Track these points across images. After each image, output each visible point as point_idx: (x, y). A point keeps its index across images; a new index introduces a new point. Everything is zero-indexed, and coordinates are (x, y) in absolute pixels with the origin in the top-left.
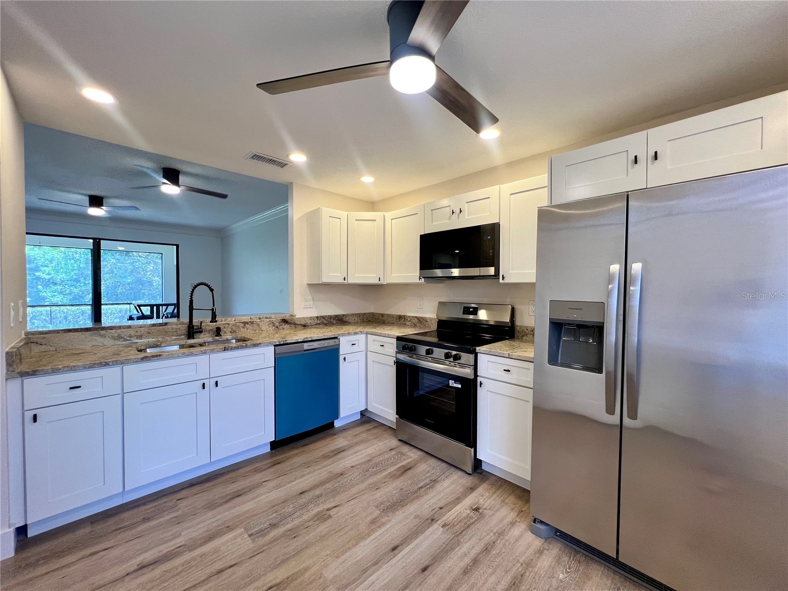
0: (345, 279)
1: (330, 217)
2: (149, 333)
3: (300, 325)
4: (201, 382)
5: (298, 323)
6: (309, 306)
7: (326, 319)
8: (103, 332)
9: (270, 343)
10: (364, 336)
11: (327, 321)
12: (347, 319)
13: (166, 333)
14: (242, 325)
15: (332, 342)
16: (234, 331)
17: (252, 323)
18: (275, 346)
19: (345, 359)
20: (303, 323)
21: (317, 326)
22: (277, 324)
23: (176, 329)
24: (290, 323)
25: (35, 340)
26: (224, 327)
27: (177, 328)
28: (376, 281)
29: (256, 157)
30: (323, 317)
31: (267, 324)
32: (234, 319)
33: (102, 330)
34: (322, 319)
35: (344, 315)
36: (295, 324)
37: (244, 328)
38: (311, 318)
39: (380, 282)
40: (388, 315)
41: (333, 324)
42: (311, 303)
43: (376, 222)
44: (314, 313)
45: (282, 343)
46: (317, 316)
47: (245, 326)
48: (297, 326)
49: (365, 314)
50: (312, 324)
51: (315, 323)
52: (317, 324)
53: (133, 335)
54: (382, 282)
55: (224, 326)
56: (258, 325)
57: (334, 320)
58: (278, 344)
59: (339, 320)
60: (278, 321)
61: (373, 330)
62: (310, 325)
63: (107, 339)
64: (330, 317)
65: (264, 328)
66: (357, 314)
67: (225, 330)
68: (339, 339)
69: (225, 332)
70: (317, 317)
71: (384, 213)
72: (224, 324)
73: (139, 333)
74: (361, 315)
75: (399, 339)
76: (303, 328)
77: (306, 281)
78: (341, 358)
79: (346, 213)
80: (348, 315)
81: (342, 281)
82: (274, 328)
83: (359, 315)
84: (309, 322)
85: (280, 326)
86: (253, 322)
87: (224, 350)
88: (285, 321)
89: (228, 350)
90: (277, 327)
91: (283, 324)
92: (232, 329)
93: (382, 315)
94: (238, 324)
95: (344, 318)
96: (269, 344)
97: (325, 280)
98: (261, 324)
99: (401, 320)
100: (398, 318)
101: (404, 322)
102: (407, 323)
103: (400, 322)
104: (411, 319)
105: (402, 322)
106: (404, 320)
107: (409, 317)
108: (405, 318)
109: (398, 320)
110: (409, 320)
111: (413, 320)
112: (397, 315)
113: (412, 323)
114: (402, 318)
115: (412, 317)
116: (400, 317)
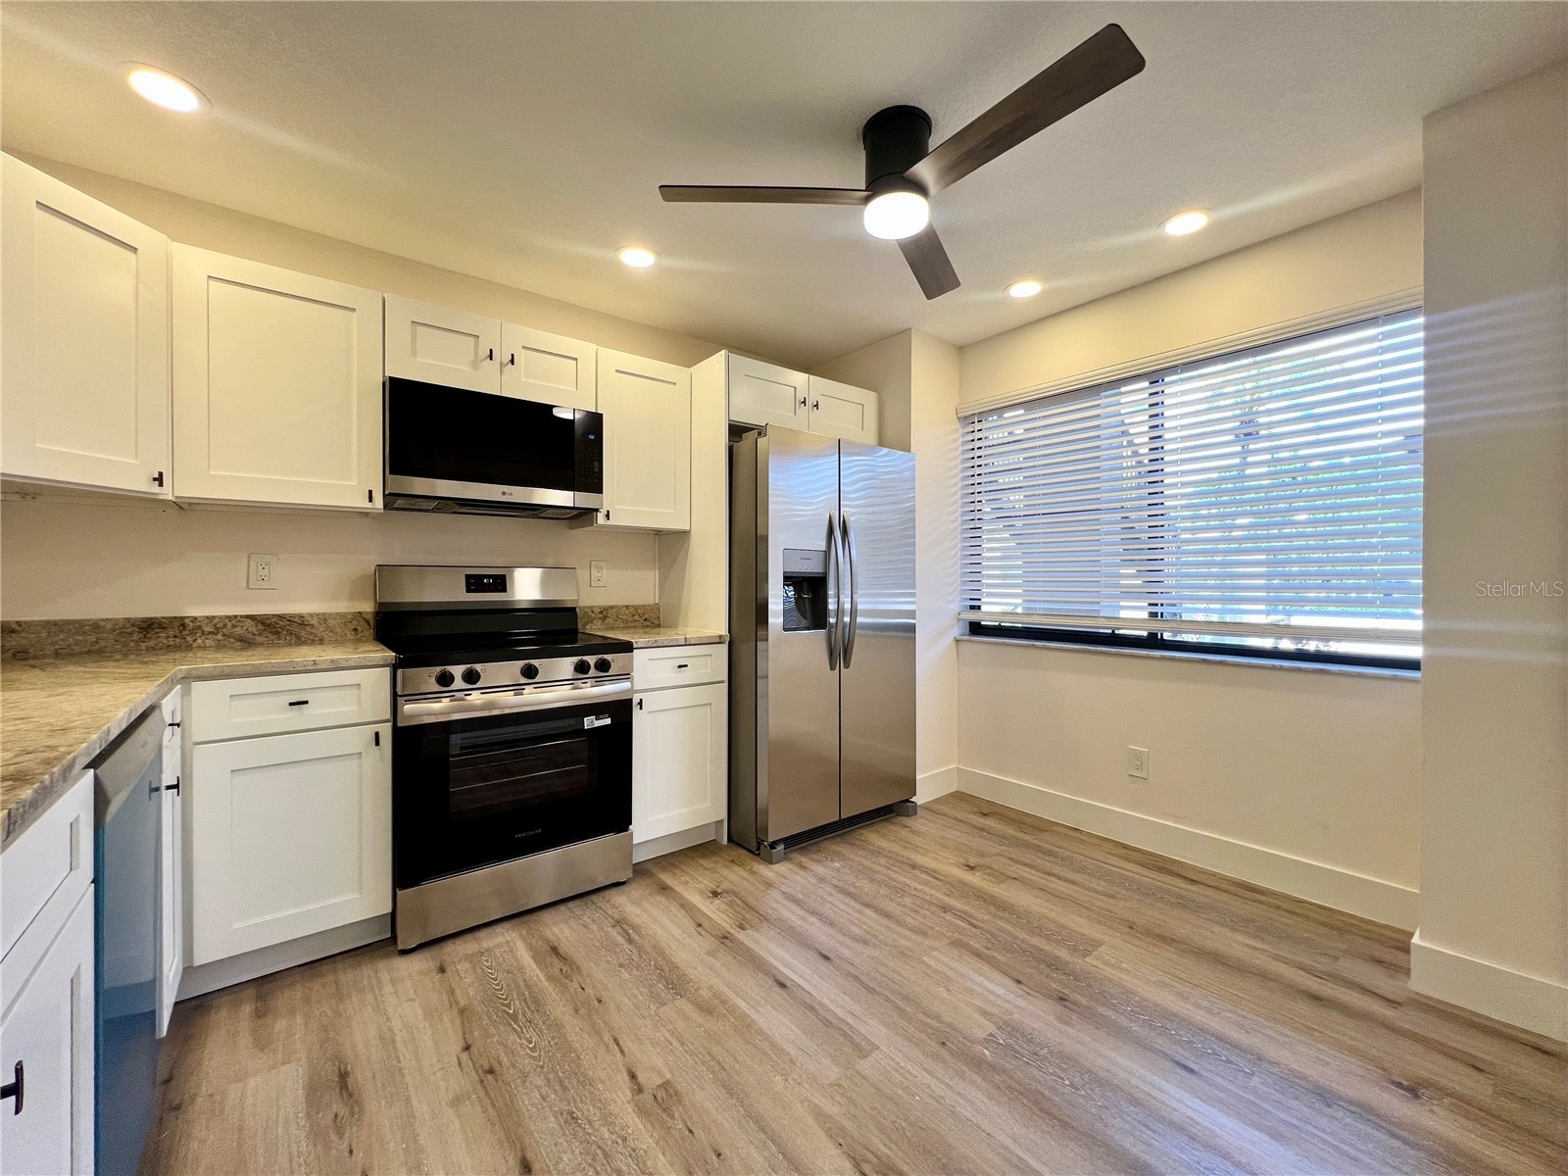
39: (156, 490)
54: (165, 489)
99: (157, 633)
100: (136, 629)
101: (178, 640)
102: (199, 641)
103: (152, 643)
104: (220, 625)
105: (161, 640)
106: (178, 634)
107: (210, 619)
108: (183, 625)
109: (135, 637)
110: (208, 629)
111: (234, 626)
112: (128, 620)
113: (229, 637)
114: (164, 628)
115: (228, 617)
116: (148, 627)
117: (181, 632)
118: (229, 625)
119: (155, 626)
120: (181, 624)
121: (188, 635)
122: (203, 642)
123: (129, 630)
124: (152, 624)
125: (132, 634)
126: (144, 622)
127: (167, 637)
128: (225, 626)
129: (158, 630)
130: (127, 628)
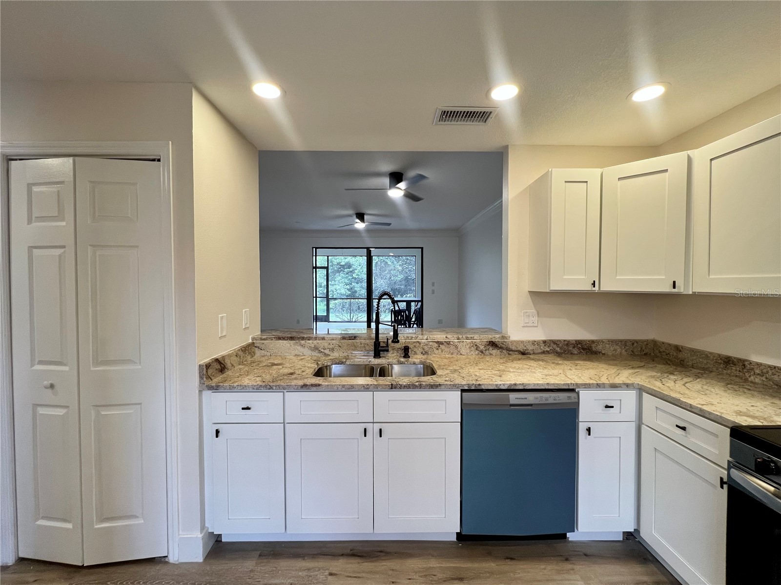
0: (594, 284)
1: (566, 182)
2: (340, 347)
3: (516, 351)
4: (364, 426)
5: (513, 348)
6: (532, 325)
7: (560, 345)
8: (303, 342)
9: (454, 385)
10: (632, 394)
11: (561, 348)
12: (600, 348)
13: (355, 348)
14: (436, 345)
15: (562, 397)
16: (426, 352)
17: (448, 343)
18: (463, 391)
19: (589, 430)
20: (521, 348)
21: (542, 356)
22: (482, 347)
23: (364, 344)
24: (501, 348)
25: (258, 345)
26: (415, 346)
27: (366, 343)
28: (667, 288)
29: (448, 115)
30: (554, 342)
31: (467, 347)
32: (425, 337)
33: (302, 340)
34: (552, 344)
35: (593, 342)
36: (509, 350)
37: (437, 349)
38: (534, 343)
39: (674, 290)
40: (693, 351)
41: (572, 354)
42: (536, 319)
43: (666, 174)
44: (539, 335)
45: (473, 388)
46: (544, 339)
47: (439, 346)
48: (510, 352)
49: (637, 341)
50: (536, 352)
51: (540, 351)
52: (543, 352)
53: (326, 347)
54: (681, 289)
55: (414, 344)
56: (456, 347)
57: (574, 347)
58: (466, 388)
59: (584, 349)
60: (483, 344)
61: (657, 385)
62: (532, 352)
63: (306, 349)
64: (568, 343)
65: (463, 351)
66: (621, 341)
67: (415, 350)
68: (578, 394)
69: (416, 353)
70: (545, 342)
71: (689, 152)
72: (414, 342)
73: (331, 346)
74: (629, 344)
75: (738, 433)
76: (520, 356)
77: (527, 287)
78: (582, 428)
79: (598, 171)
80: (602, 341)
81: (589, 287)
82: (477, 352)
83: (624, 343)
84: (530, 348)
85: (486, 350)
86: (450, 342)
87: (392, 388)
88: (493, 344)
89: (395, 388)
90: (482, 352)
91: (491, 349)
92: (423, 349)
93: (678, 349)
94: (431, 343)
95: (593, 346)
96: (453, 387)
97: (556, 286)
98: (460, 345)
99: (731, 366)
100: (722, 362)
101: (741, 374)
102: (752, 377)
103: (729, 371)
104: (765, 371)
105: (733, 371)
106: (741, 370)
107: (759, 365)
108: (744, 365)
109: (722, 366)
110: (758, 371)
111: (773, 374)
112: (719, 355)
113: (770, 380)
114: (735, 365)
115: (770, 366)
116: (728, 361)
117: (743, 369)
118: (770, 372)
119: (731, 362)
120: (742, 364)
121: (746, 372)
122: (754, 379)
123: (720, 361)
124: (729, 361)
125: (721, 363)
126: (726, 359)
127: (736, 370)
128: (768, 372)
129: (732, 365)
130: (719, 360)
